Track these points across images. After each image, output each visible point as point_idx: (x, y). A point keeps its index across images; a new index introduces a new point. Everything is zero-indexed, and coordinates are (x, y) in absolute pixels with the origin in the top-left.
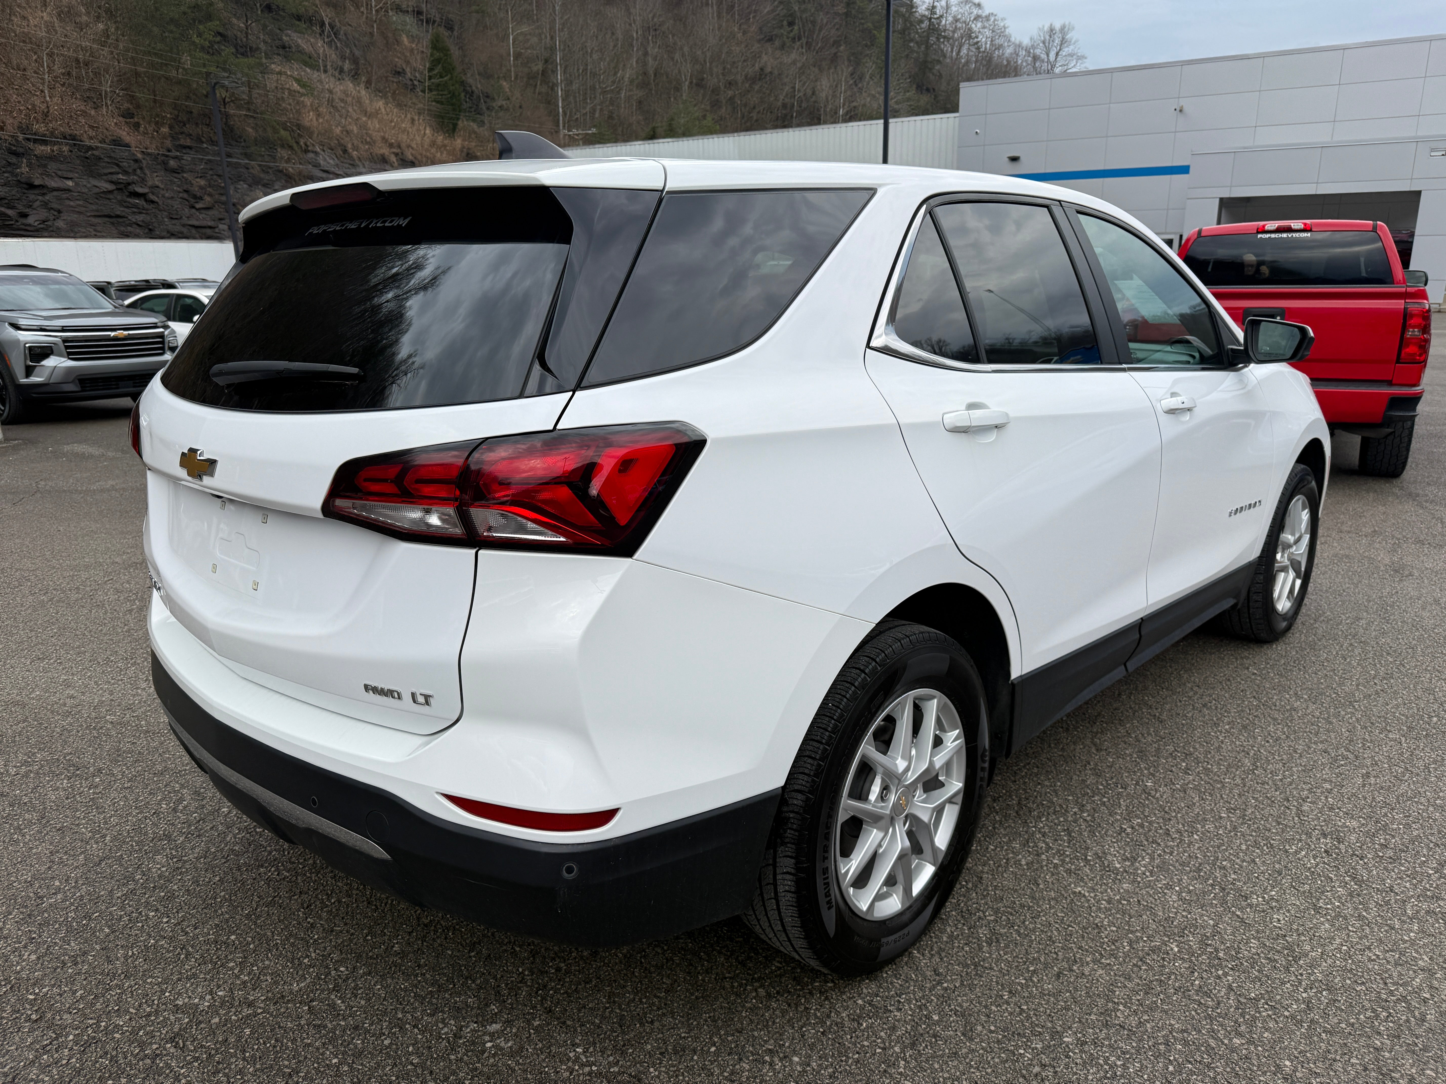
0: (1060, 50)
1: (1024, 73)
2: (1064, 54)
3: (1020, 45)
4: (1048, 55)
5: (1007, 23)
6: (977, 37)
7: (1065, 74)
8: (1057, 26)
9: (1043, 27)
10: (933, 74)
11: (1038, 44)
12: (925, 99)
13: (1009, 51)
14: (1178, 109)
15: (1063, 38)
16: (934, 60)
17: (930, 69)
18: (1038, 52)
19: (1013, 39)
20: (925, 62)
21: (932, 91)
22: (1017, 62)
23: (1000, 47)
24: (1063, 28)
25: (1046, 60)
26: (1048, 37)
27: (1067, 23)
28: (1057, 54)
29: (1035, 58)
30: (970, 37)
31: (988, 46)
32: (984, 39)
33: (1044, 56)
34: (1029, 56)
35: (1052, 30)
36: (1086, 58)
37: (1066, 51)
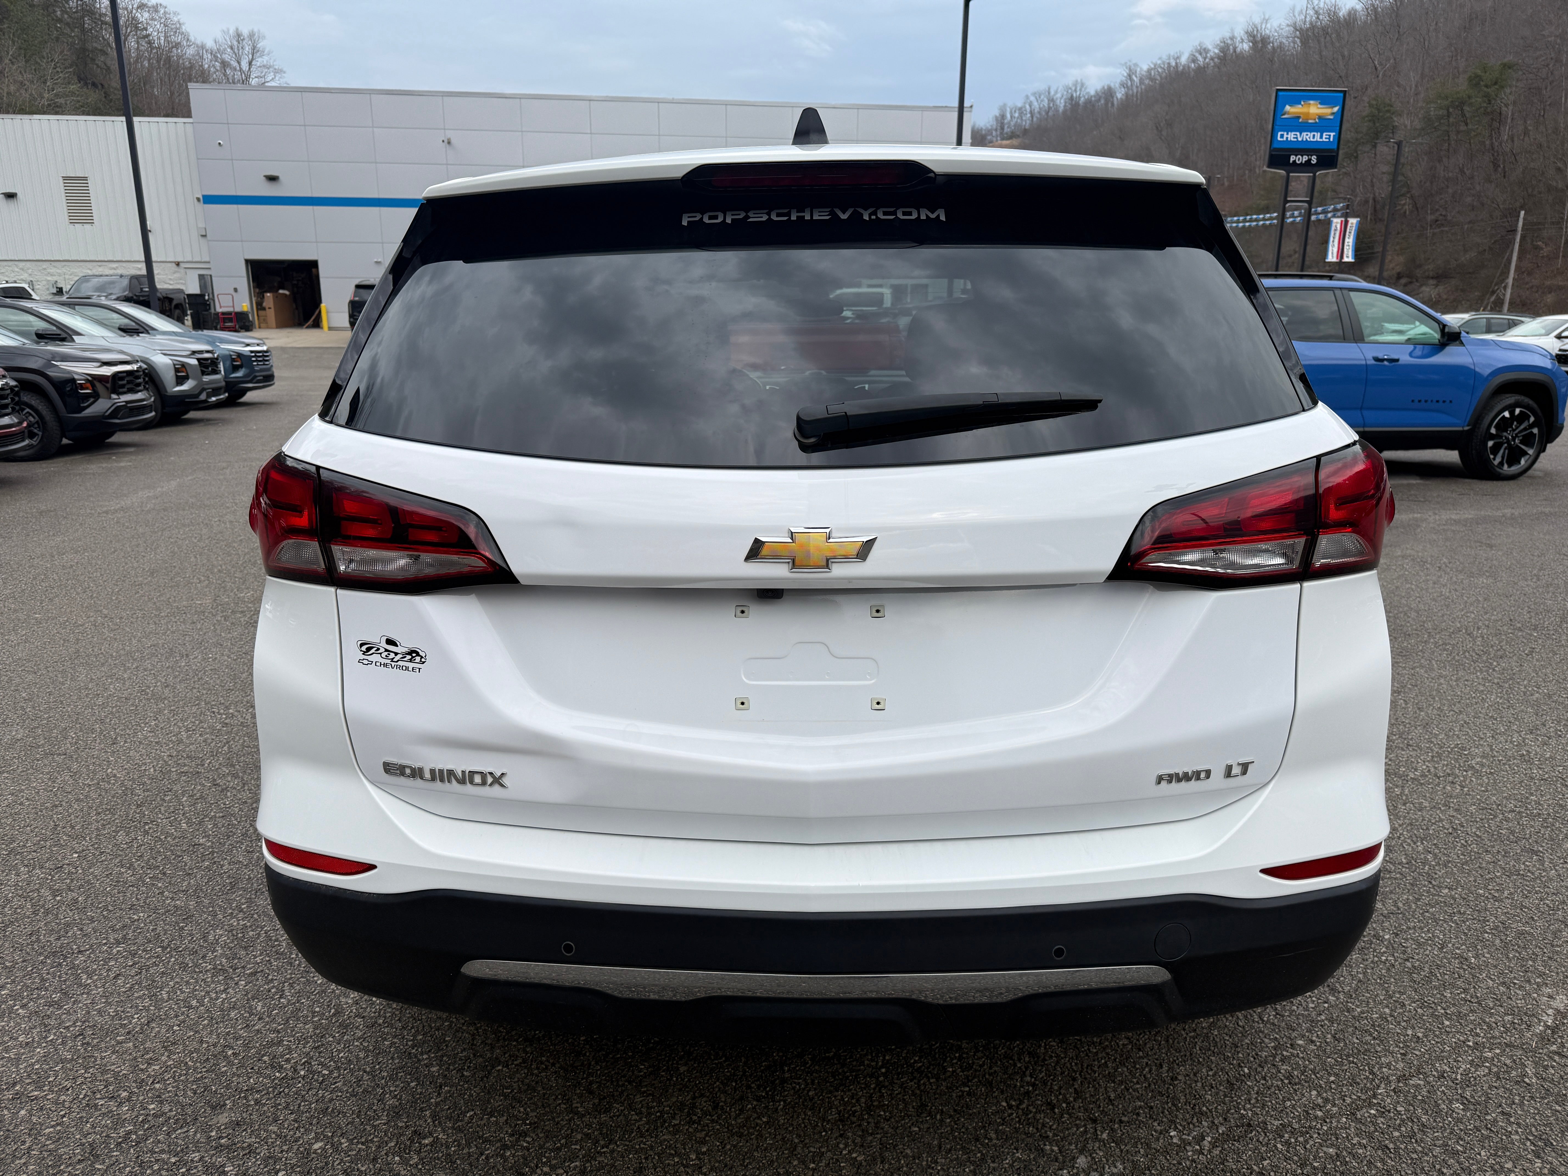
0: (253, 59)
1: (214, 80)
2: (258, 64)
3: (203, 47)
4: (239, 63)
5: (183, 18)
6: (146, 29)
7: (262, 87)
8: (245, 32)
9: (228, 30)
10: (98, 66)
11: (225, 49)
12: (93, 96)
13: (190, 51)
14: (446, 141)
15: (254, 48)
16: (96, 48)
17: (93, 60)
18: (226, 57)
19: (192, 38)
20: (84, 50)
21: (100, 87)
22: (202, 66)
23: (177, 45)
24: (251, 35)
25: (238, 68)
26: (235, 43)
27: (256, 30)
28: (250, 63)
29: (225, 64)
30: (137, 28)
31: (162, 42)
32: (155, 31)
33: (234, 64)
34: (216, 61)
35: (239, 36)
36: (285, 72)
37: (259, 61)
